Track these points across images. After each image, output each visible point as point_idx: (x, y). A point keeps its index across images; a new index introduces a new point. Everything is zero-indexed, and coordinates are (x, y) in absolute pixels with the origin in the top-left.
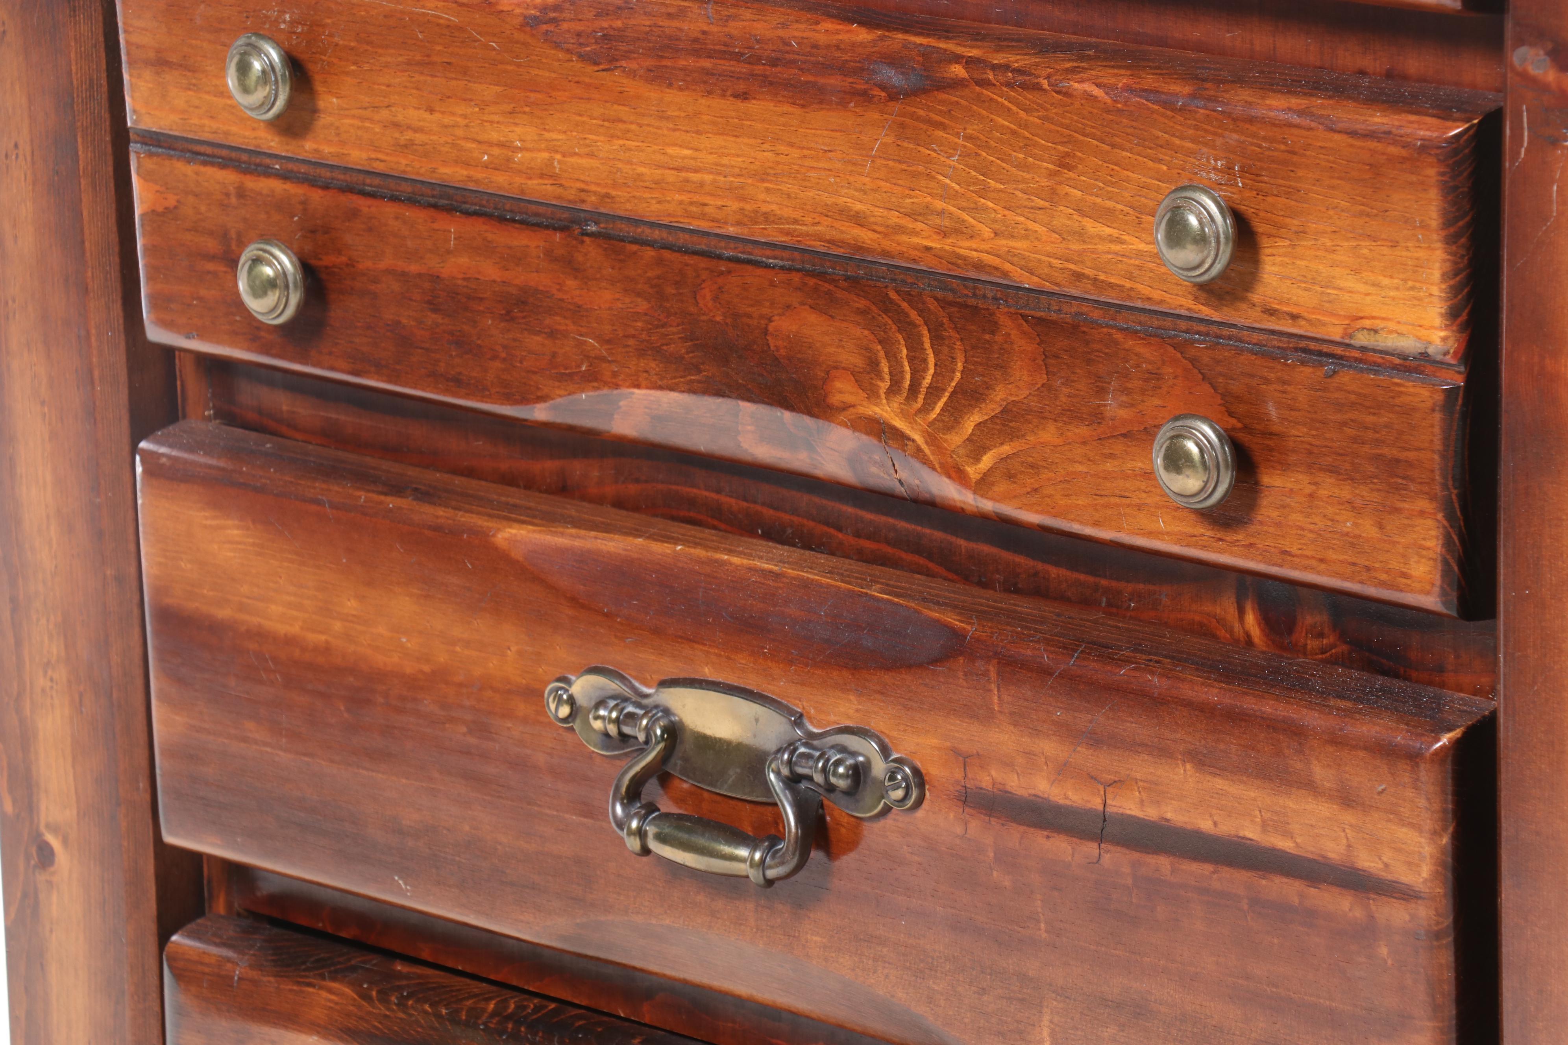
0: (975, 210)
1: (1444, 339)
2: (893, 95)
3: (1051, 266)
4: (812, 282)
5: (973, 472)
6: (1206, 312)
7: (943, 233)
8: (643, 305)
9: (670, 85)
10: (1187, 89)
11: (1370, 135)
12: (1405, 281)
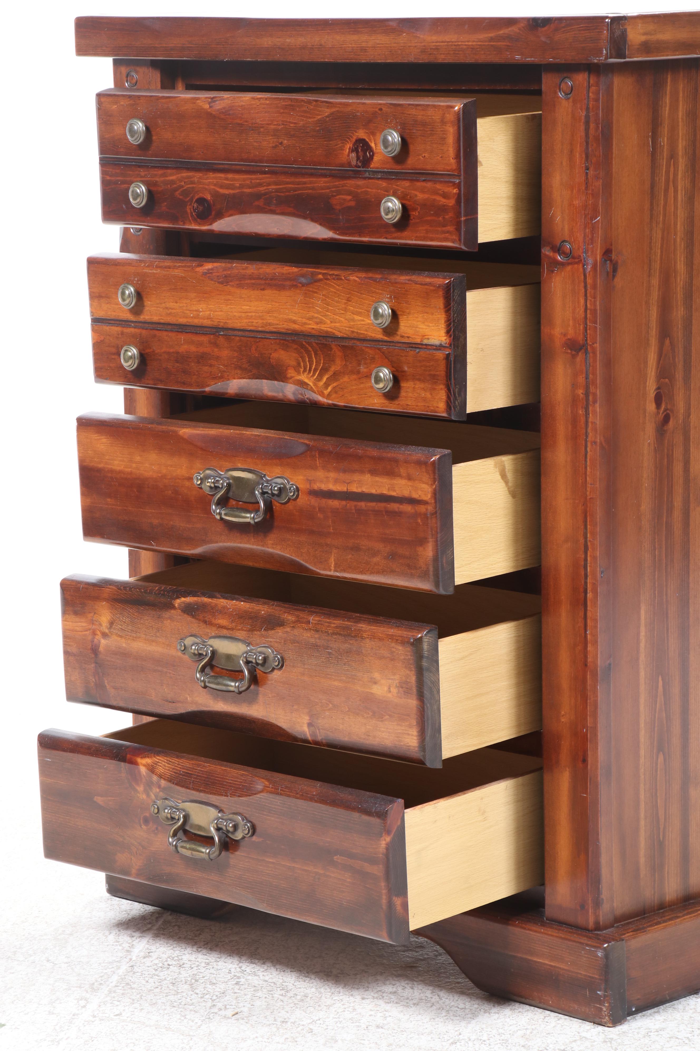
0: (325, 316)
1: (446, 339)
2: (303, 285)
3: (346, 330)
4: (282, 342)
5: (326, 392)
6: (386, 338)
7: (317, 323)
8: (236, 354)
9: (243, 288)
10: (380, 276)
11: (426, 284)
12: (435, 324)
